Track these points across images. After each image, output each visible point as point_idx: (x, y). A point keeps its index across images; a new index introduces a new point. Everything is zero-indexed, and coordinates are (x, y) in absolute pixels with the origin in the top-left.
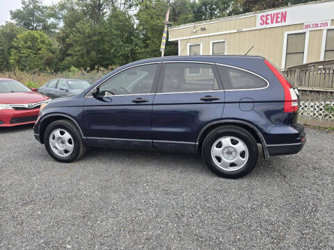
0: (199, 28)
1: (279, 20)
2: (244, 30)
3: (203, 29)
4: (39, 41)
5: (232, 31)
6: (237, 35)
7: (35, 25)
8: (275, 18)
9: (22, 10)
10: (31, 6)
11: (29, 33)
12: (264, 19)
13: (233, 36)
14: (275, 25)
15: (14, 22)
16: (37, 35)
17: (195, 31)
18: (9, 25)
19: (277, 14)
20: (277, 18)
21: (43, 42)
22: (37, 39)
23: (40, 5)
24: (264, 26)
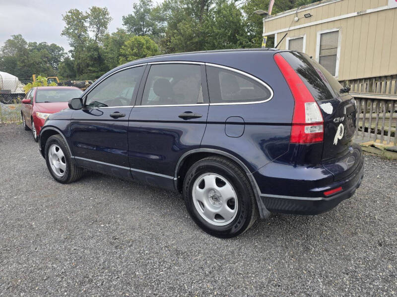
0: (302, 15)
2: (368, 11)
3: (308, 16)
4: (144, 47)
5: (350, 15)
6: (359, 19)
7: (145, 30)
9: (133, 15)
10: (142, 10)
11: (136, 39)
15: (125, 28)
16: (143, 41)
17: (296, 19)
18: (121, 32)
21: (148, 48)
22: (143, 44)
23: (151, 7)
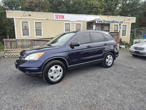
1: (62, 18)
5: (44, 19)
8: (60, 17)
12: (57, 16)
13: (44, 21)
14: (60, 19)
17: (24, 15)
19: (61, 15)
20: (61, 17)
24: (57, 19)
